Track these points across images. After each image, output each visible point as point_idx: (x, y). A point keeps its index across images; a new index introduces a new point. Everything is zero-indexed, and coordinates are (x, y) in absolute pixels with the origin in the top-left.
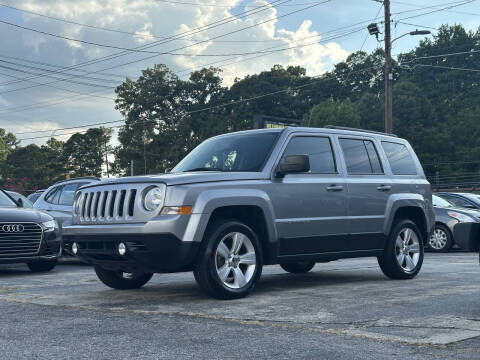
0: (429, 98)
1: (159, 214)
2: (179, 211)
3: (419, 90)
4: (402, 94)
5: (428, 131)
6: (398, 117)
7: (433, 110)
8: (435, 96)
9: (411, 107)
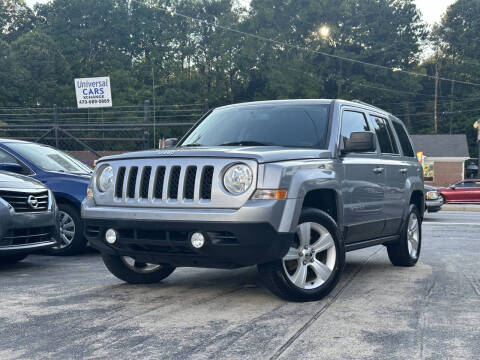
0: (64, 54)
1: (250, 199)
2: (272, 195)
3: (54, 43)
4: (35, 44)
5: (62, 88)
6: (28, 69)
7: (69, 67)
8: (71, 52)
9: (44, 59)
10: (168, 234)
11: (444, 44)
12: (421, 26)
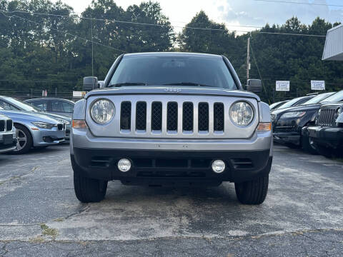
10: (189, 162)
11: (184, 44)
12: (173, 34)
